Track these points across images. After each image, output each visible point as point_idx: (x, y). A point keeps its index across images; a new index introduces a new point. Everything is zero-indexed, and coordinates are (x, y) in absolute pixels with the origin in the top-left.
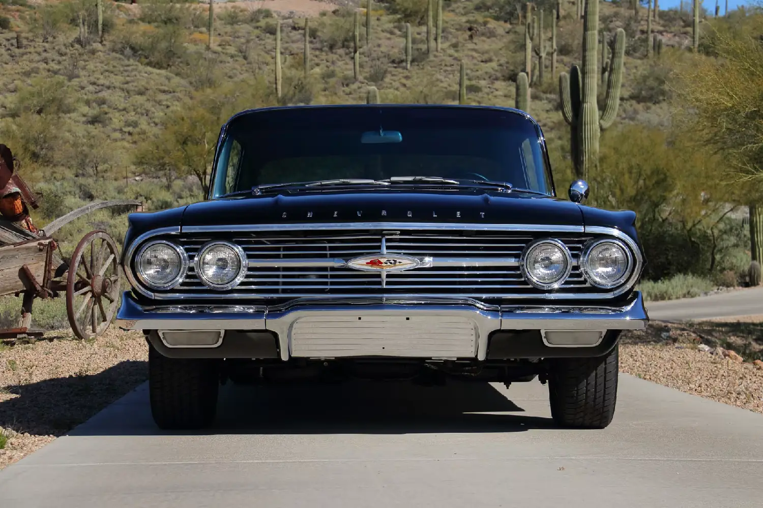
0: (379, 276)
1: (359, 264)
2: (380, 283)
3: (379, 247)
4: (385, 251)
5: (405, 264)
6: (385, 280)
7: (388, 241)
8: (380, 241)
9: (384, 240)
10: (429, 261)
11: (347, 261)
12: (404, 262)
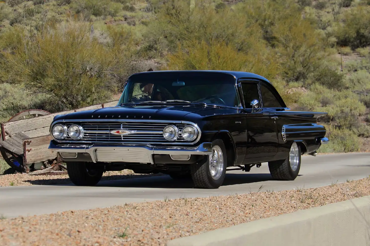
0: (121, 136)
1: (114, 132)
2: (121, 138)
3: (120, 127)
4: (122, 128)
5: (127, 132)
6: (122, 137)
7: (123, 125)
8: (120, 125)
9: (122, 125)
10: (133, 132)
11: (110, 131)
12: (126, 132)
